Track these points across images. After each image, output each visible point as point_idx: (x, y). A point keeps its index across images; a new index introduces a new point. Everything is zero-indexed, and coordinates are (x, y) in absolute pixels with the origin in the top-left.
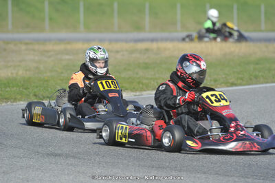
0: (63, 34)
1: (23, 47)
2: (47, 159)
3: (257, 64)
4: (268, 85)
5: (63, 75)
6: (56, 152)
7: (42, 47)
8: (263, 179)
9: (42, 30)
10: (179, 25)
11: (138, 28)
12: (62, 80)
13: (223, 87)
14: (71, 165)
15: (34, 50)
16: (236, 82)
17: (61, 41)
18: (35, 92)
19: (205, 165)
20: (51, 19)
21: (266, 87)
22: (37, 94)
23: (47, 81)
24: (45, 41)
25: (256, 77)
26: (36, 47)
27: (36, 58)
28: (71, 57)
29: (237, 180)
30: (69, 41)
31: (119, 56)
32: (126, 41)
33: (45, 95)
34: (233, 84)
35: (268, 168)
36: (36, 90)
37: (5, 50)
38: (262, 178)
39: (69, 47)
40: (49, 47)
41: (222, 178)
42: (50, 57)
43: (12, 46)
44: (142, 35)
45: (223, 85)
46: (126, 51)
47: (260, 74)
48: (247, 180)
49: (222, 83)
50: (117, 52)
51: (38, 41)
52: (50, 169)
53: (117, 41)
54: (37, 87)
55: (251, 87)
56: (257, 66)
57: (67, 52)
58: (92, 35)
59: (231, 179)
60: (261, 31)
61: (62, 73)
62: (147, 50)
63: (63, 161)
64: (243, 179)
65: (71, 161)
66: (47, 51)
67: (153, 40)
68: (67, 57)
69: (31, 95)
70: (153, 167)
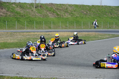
0: (29, 30)
1: (18, 34)
7: (23, 34)
11: (50, 28)
17: (28, 32)
20: (27, 26)
26: (21, 34)
30: (30, 32)
37: (14, 35)
39: (29, 34)
40: (25, 34)
43: (15, 34)
51: (22, 32)
53: (42, 32)
57: (29, 35)
62: (49, 34)
67: (51, 32)
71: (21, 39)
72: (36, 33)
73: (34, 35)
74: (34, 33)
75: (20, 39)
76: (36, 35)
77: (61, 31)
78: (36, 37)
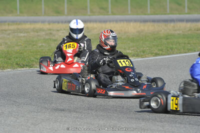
22: (18, 63)
25: (172, 49)
34: (157, 55)
55: (170, 56)
69: (14, 64)
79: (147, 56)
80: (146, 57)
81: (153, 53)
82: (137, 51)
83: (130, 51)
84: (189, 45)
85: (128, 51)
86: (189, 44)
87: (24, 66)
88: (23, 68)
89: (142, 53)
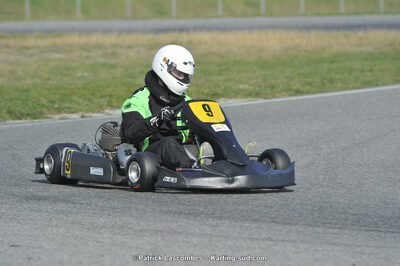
0: (52, 23)
2: (25, 205)
3: (333, 62)
4: (348, 92)
5: (50, 82)
6: (40, 194)
7: (20, 43)
8: (340, 228)
9: (20, 17)
10: (220, 8)
11: (162, 12)
12: (49, 90)
13: (283, 96)
14: (62, 212)
15: (8, 47)
16: (302, 89)
17: (48, 32)
18: (9, 108)
19: (256, 209)
21: (346, 95)
22: (12, 109)
23: (27, 91)
24: (24, 33)
25: (332, 81)
26: (11, 42)
27: (12, 58)
28: (63, 56)
29: (301, 230)
30: (59, 33)
31: (132, 54)
32: (144, 31)
33: (23, 111)
34: (298, 92)
35: (346, 213)
36: (10, 105)
38: (338, 226)
39: (59, 41)
40: (31, 41)
41: (279, 227)
42: (32, 56)
44: (166, 23)
45: (283, 93)
46: (143, 45)
47: (338, 77)
48: (316, 229)
49: (283, 90)
50: (130, 47)
51: (14, 33)
52: (31, 219)
53: (129, 31)
54: (11, 100)
55: (322, 95)
56: (333, 66)
57: (57, 49)
58: (92, 24)
59: (293, 228)
60: (340, 14)
61: (49, 79)
63: (50, 207)
64: (310, 229)
65: (62, 206)
66: (27, 48)
67: (181, 30)
68: (57, 56)
69: (4, 111)
70: (180, 214)
71: (20, 73)
72: (96, 39)
73: (88, 51)
74: (84, 40)
75: (13, 72)
76: (98, 46)
77: (241, 28)
78: (102, 60)
79: (277, 95)
80: (274, 97)
81: (291, 90)
82: (259, 86)
83: (246, 86)
84: (369, 74)
85: (241, 86)
86: (371, 71)
87: (22, 115)
88: (20, 119)
89: (269, 90)
